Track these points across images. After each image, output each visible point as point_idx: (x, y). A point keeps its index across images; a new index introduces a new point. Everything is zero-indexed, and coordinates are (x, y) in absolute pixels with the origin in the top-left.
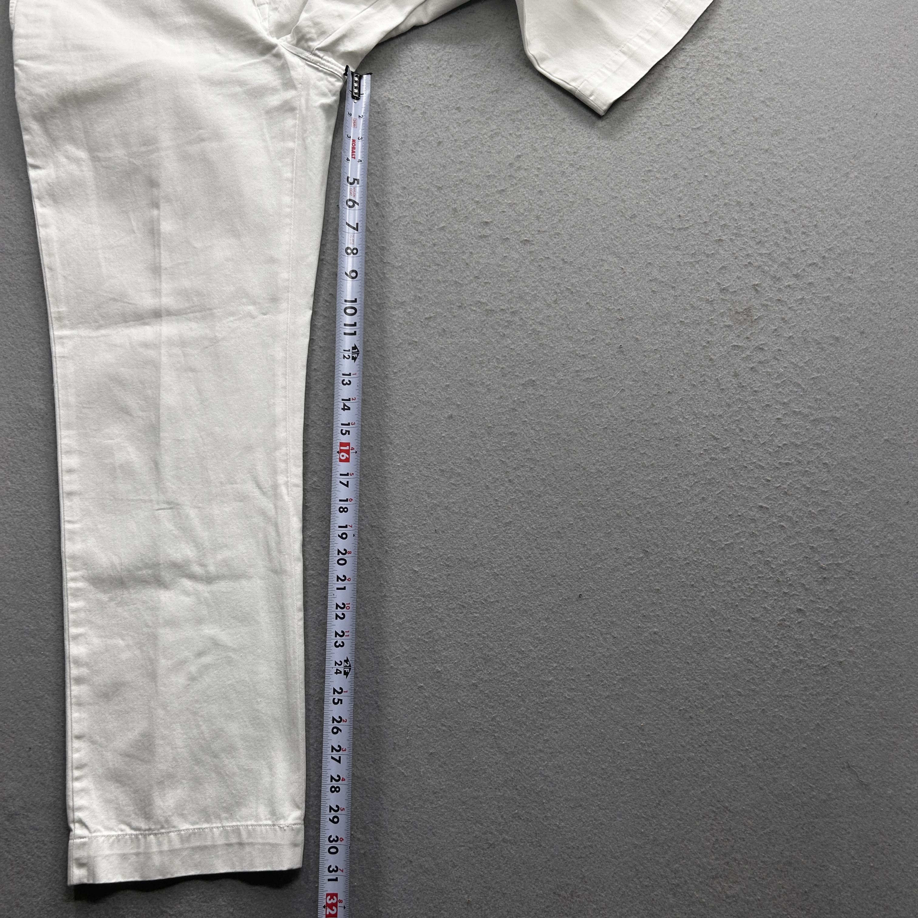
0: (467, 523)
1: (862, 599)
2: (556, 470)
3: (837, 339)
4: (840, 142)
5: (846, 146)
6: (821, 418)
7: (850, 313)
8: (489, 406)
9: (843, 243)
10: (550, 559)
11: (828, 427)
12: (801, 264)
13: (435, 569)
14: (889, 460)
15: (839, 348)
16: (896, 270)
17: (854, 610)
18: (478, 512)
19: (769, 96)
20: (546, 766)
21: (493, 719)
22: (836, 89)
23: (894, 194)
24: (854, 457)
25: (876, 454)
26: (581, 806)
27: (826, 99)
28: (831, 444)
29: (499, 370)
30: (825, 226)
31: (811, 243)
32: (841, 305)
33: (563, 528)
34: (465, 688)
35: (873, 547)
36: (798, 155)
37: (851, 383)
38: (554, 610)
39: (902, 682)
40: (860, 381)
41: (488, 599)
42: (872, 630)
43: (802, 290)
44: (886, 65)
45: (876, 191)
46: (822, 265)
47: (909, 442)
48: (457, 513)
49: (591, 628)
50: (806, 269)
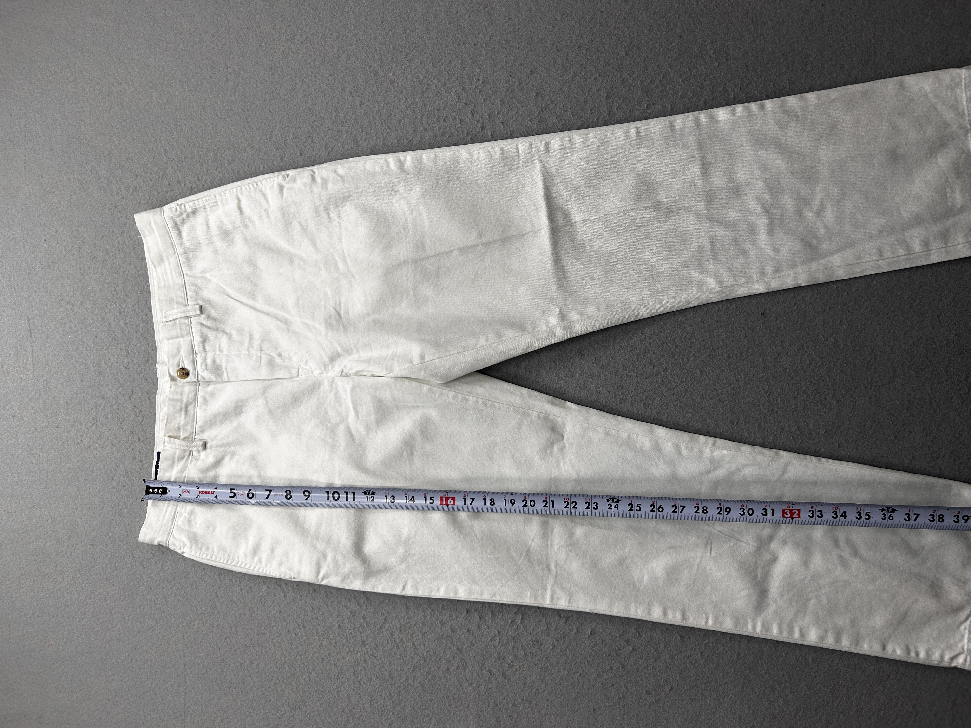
0: (701, 407)
1: (765, 78)
2: (654, 333)
3: (537, 94)
4: (363, 87)
5: (366, 83)
6: (608, 110)
7: (514, 82)
8: (599, 388)
9: (452, 86)
10: (731, 339)
11: (615, 104)
12: (472, 124)
13: (740, 433)
14: (644, 52)
15: (546, 92)
16: (476, 41)
17: (774, 85)
18: (691, 398)
19: (323, 148)
20: (905, 344)
21: (866, 387)
22: (315, 90)
23: (409, 42)
24: (641, 82)
25: (638, 63)
26: (938, 317)
27: (325, 99)
28: (630, 101)
29: (567, 379)
30: (438, 102)
31: (453, 114)
32: (507, 90)
33: (704, 327)
34: (840, 410)
35: (719, 67)
36: (375, 124)
37: (576, 83)
38: (774, 335)
39: (837, 46)
40: (575, 75)
41: (766, 390)
42: (792, 71)
43: (495, 123)
44: (293, 46)
45: (405, 57)
46: (473, 105)
47: (627, 34)
48: (692, 415)
49: (789, 305)
50: (477, 118)
